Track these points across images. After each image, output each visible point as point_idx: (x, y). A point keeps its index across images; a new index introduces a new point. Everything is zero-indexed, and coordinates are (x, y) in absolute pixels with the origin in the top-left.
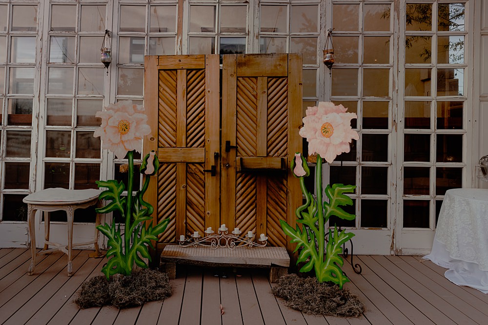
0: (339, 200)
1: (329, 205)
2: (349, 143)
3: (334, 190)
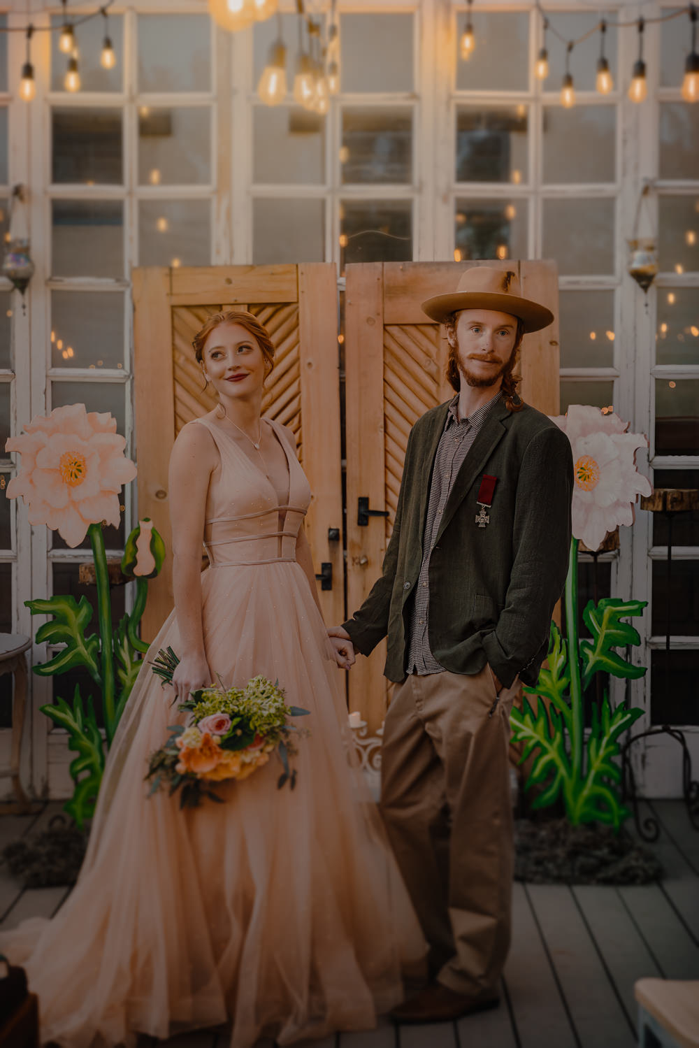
0: (611, 634)
1: (593, 648)
2: (632, 503)
3: (602, 612)
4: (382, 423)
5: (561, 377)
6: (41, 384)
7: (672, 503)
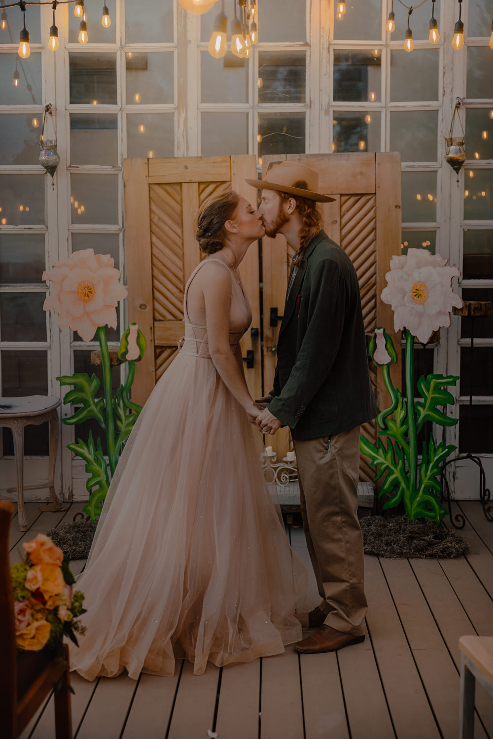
0: (435, 397)
1: (423, 406)
2: (449, 313)
3: (430, 383)
4: (286, 260)
5: (403, 228)
6: (65, 235)
7: (474, 310)
